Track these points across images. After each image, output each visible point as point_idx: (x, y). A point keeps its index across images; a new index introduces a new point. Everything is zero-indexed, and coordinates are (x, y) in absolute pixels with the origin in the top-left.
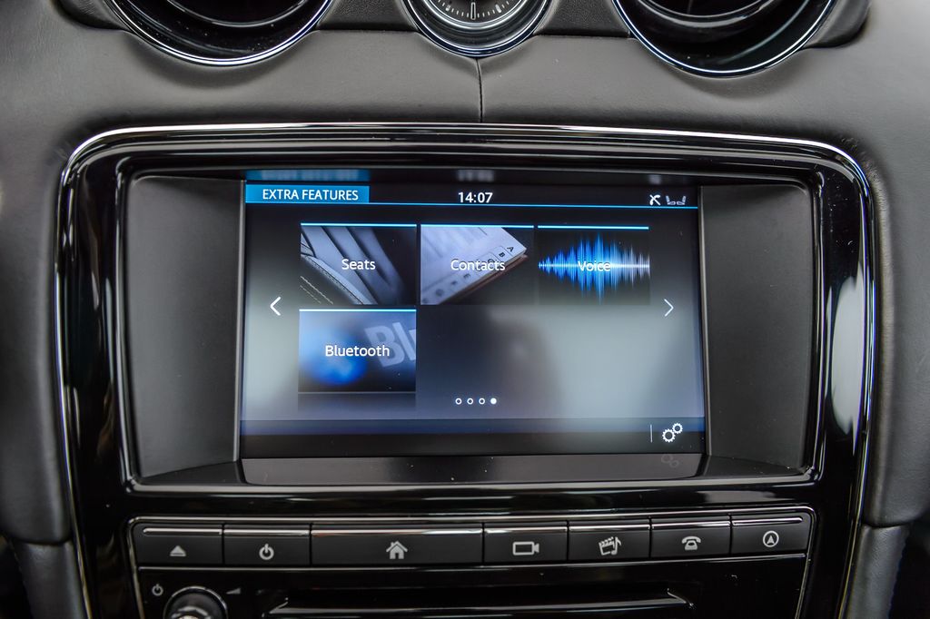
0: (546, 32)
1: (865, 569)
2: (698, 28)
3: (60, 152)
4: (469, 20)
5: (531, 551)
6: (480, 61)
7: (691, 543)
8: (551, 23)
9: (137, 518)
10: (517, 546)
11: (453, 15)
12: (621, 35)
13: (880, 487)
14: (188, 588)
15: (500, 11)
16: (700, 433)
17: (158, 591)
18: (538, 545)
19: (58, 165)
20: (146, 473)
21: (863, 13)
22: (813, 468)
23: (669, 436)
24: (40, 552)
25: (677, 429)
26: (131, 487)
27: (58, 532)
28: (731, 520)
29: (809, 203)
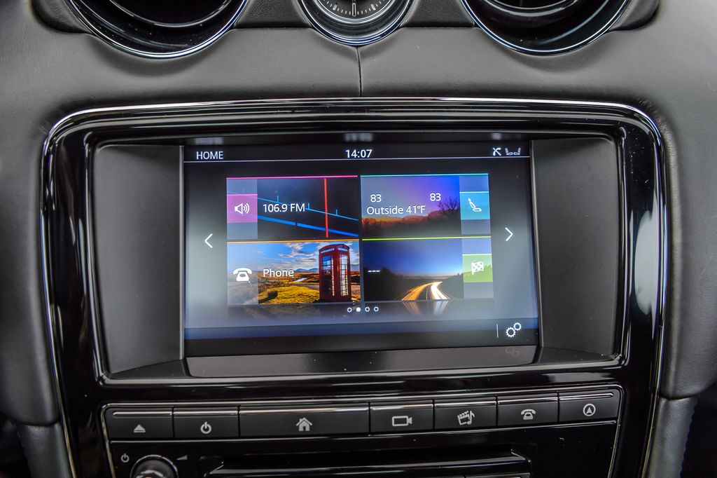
0: (410, 25)
1: (662, 431)
2: (528, 17)
3: (42, 129)
4: (351, 17)
5: (406, 423)
6: (360, 49)
7: (528, 414)
8: (413, 17)
9: (109, 404)
10: (395, 419)
11: (339, 13)
12: (468, 25)
13: (673, 368)
14: (148, 456)
15: (374, 9)
16: (535, 330)
17: (125, 459)
18: (411, 418)
19: (41, 137)
20: (114, 370)
21: (655, 3)
22: (621, 355)
23: (511, 332)
24: (37, 432)
26: (103, 381)
27: (49, 416)
28: (558, 396)
29: (615, 152)
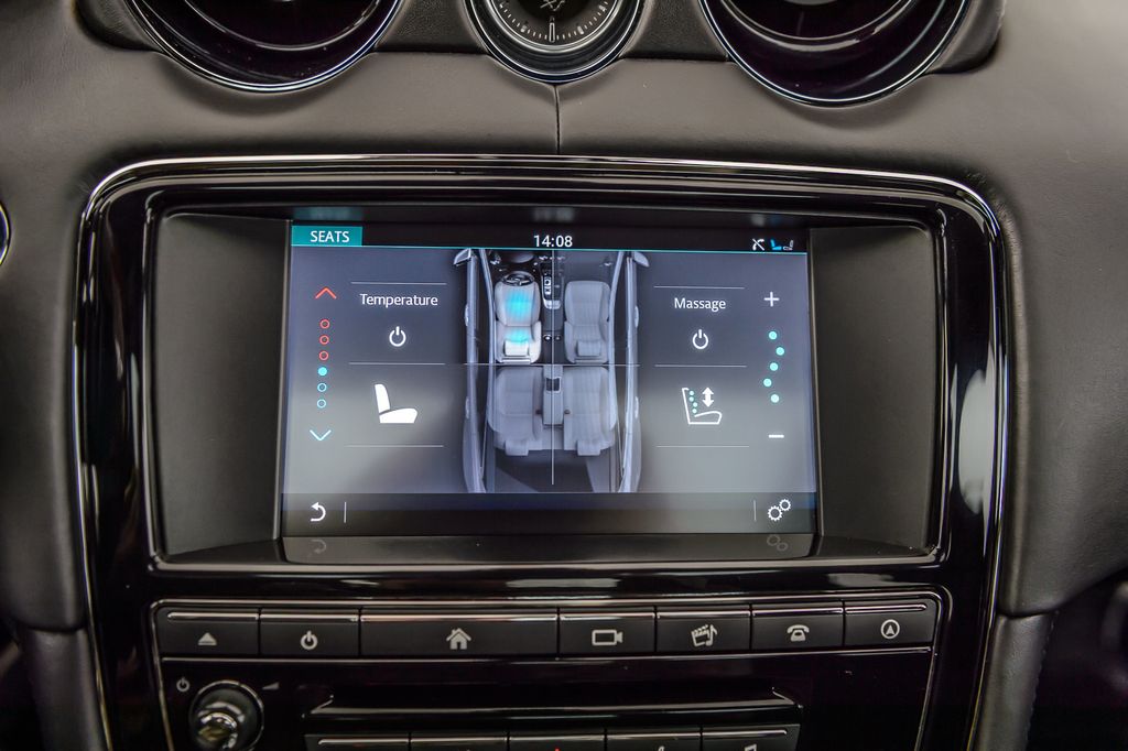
0: (634, 55)
1: (1001, 666)
3: (83, 186)
4: (547, 42)
5: (613, 640)
6: (559, 88)
7: (798, 633)
8: (638, 44)
9: (161, 601)
10: (597, 635)
11: (529, 37)
12: (717, 58)
13: (1016, 570)
14: (219, 683)
15: (582, 33)
16: (811, 510)
17: (184, 686)
18: (621, 634)
19: (79, 201)
21: (991, 36)
22: (939, 546)
23: (775, 513)
24: (49, 642)
25: (785, 505)
26: (155, 565)
27: (70, 615)
28: (844, 607)
29: (931, 243)
